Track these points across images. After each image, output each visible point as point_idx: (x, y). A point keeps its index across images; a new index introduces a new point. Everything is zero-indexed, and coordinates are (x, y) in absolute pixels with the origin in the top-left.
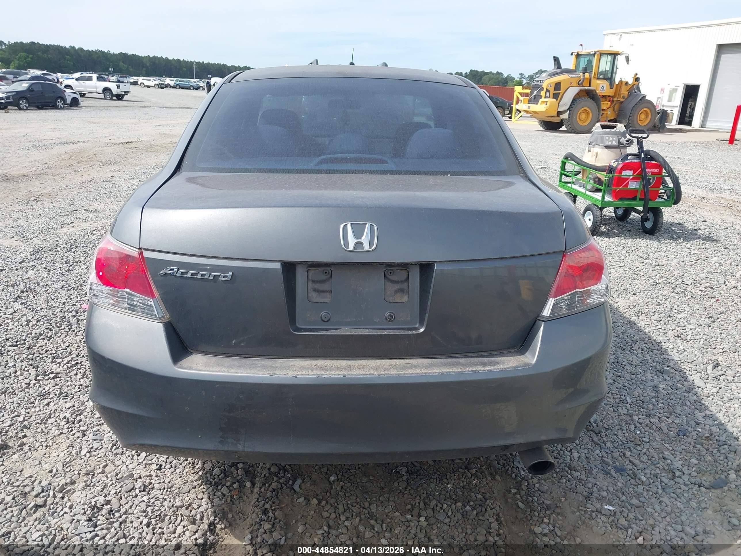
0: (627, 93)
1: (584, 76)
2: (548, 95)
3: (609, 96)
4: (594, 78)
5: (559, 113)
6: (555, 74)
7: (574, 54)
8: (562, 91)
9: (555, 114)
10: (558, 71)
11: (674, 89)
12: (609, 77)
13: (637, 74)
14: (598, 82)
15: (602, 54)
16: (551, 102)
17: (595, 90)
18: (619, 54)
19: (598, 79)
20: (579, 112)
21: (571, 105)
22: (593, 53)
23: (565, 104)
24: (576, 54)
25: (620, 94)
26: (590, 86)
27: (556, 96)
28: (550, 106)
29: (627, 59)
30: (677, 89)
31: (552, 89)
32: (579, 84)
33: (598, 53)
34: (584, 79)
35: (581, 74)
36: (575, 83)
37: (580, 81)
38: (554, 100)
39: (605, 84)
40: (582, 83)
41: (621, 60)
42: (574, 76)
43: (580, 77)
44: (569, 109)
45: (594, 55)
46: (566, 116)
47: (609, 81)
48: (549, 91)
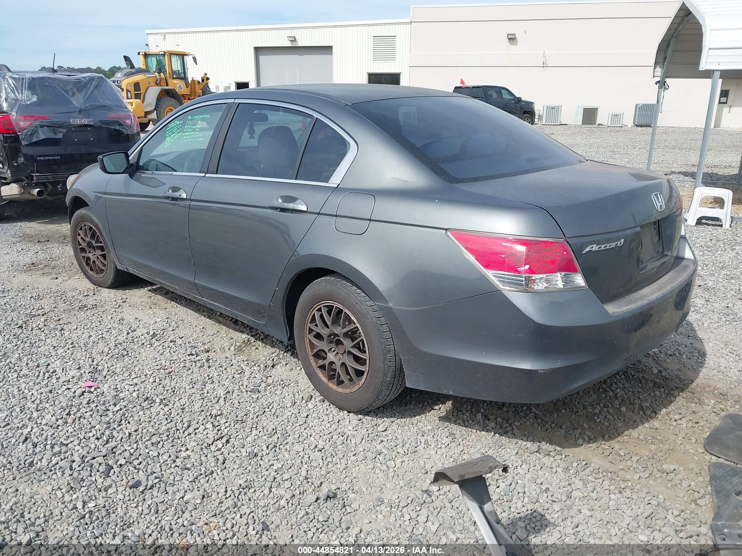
0: (201, 91)
1: (160, 75)
2: (129, 96)
3: (187, 95)
4: (170, 77)
5: (147, 113)
6: (132, 74)
7: (141, 53)
8: (142, 91)
9: (143, 114)
10: (133, 70)
11: (227, 87)
12: (182, 76)
13: (206, 74)
14: (175, 81)
15: (171, 54)
16: (136, 103)
17: (175, 90)
18: (186, 55)
19: (174, 78)
20: (166, 111)
21: (156, 105)
22: (163, 53)
23: (150, 104)
24: (143, 53)
25: (195, 92)
26: (167, 85)
27: (137, 96)
28: (136, 106)
29: (195, 59)
30: (230, 87)
31: (132, 89)
32: (157, 84)
33: (167, 53)
34: (161, 78)
35: (157, 74)
36: (153, 83)
37: (157, 80)
38: (139, 100)
39: (182, 83)
40: (160, 83)
41: (189, 60)
42: (150, 76)
43: (156, 76)
44: (155, 109)
45: (164, 55)
46: (154, 116)
47: (184, 81)
48: (130, 92)
